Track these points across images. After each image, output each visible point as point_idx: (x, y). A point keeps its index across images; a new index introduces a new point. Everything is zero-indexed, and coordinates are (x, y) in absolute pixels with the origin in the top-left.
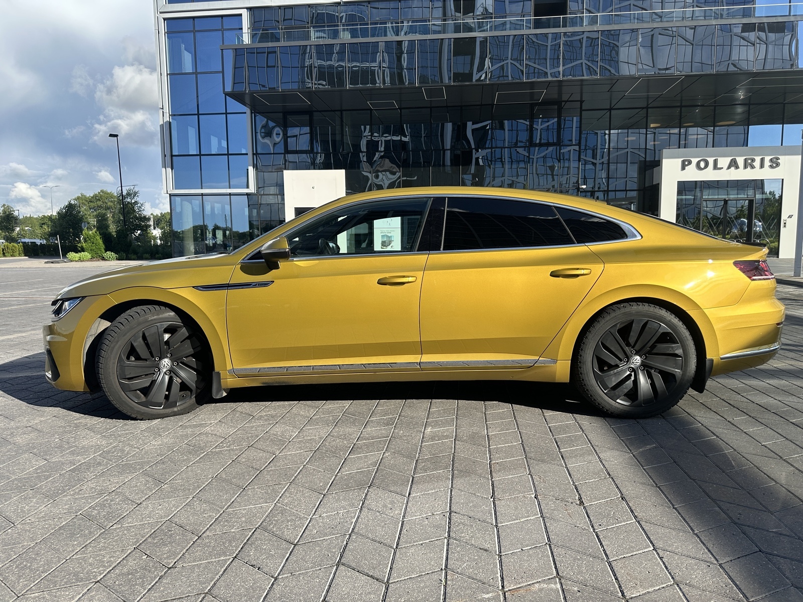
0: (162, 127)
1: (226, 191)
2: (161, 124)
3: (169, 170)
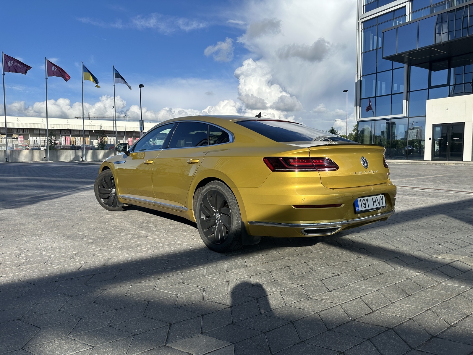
0: (356, 84)
1: (388, 117)
2: (355, 82)
3: (358, 107)
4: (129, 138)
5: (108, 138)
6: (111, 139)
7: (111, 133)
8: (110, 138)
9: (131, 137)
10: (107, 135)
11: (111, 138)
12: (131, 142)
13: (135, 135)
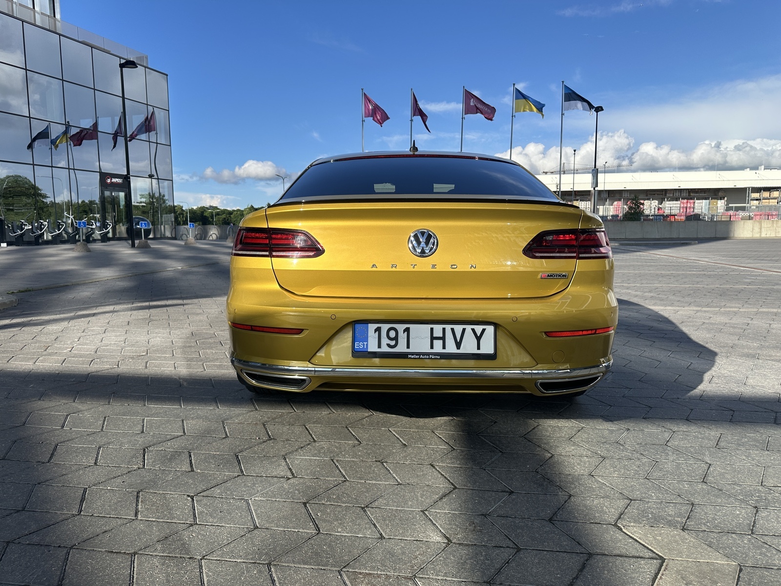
4: (616, 202)
5: (581, 202)
6: (585, 204)
7: (585, 195)
8: (583, 202)
9: (620, 200)
10: (578, 198)
11: (585, 202)
12: (619, 208)
13: (626, 196)
